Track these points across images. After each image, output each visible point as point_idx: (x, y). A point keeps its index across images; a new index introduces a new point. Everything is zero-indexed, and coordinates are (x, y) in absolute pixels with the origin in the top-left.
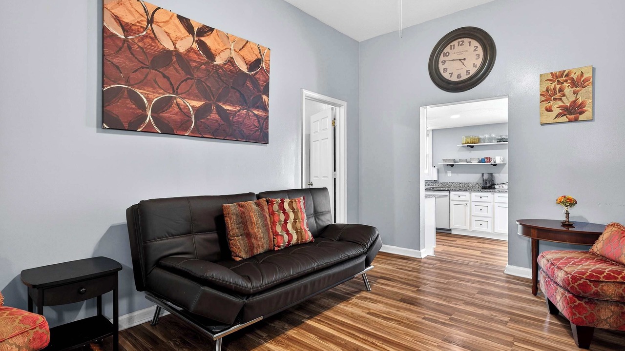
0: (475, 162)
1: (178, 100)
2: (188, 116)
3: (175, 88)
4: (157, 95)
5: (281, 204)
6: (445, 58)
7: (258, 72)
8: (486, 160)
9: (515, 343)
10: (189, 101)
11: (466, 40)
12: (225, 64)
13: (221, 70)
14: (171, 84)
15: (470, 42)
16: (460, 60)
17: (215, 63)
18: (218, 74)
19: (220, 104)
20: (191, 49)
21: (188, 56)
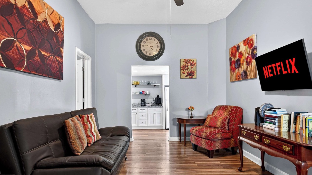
0: (138, 94)
1: (17, 43)
2: (23, 57)
3: (15, 34)
4: (4, 37)
5: (88, 118)
6: (144, 44)
7: (59, 32)
8: (143, 93)
9: (196, 162)
10: (24, 45)
11: (153, 38)
12: (43, 22)
13: (40, 26)
14: (13, 30)
15: (154, 39)
16: (150, 46)
17: (38, 20)
18: (39, 28)
19: (40, 50)
20: (24, 6)
21: (23, 11)
